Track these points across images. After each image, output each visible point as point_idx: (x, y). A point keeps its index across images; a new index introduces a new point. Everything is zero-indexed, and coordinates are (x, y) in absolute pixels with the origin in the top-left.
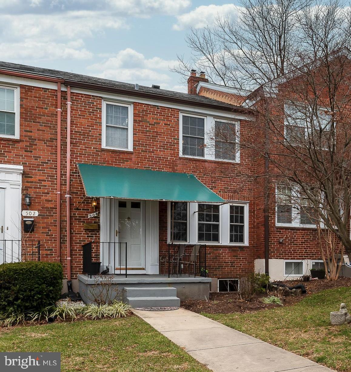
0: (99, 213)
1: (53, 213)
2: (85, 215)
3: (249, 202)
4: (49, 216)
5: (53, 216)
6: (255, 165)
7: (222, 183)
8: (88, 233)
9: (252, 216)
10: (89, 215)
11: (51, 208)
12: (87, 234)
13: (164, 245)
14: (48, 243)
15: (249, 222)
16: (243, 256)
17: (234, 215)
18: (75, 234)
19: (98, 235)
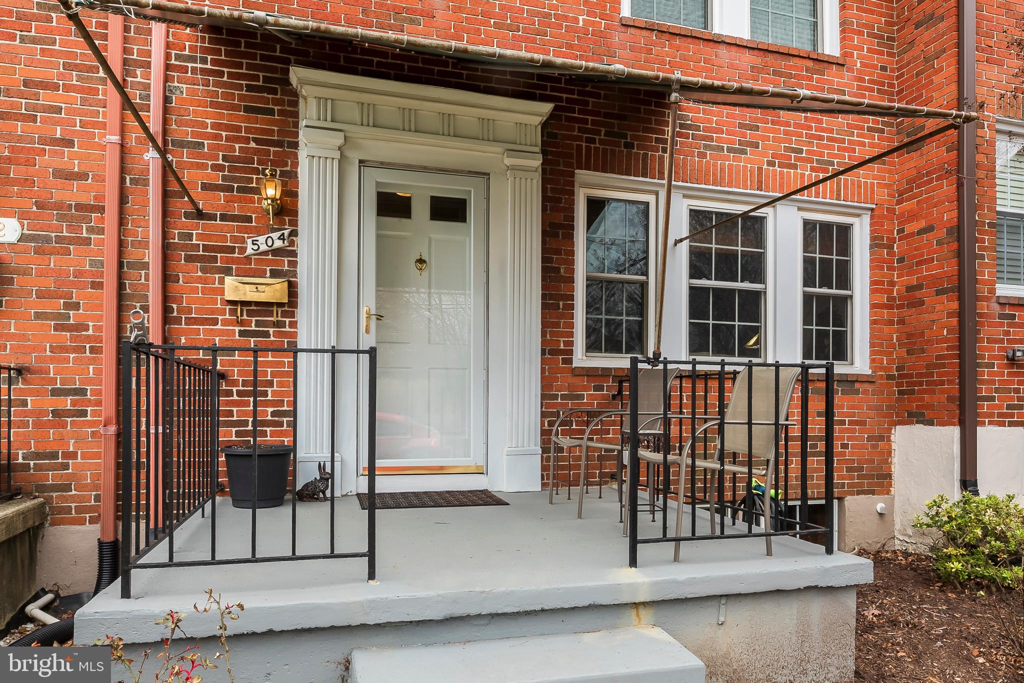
0: (294, 233)
1: (91, 230)
2: (234, 239)
3: (872, 210)
4: (71, 240)
5: (87, 241)
6: (892, 70)
7: (778, 131)
8: (245, 317)
9: (884, 261)
10: (249, 241)
11: (80, 207)
12: (241, 323)
13: (562, 370)
14: (67, 360)
15: (873, 283)
16: (853, 415)
17: (818, 256)
18: (189, 321)
19: (287, 329)
